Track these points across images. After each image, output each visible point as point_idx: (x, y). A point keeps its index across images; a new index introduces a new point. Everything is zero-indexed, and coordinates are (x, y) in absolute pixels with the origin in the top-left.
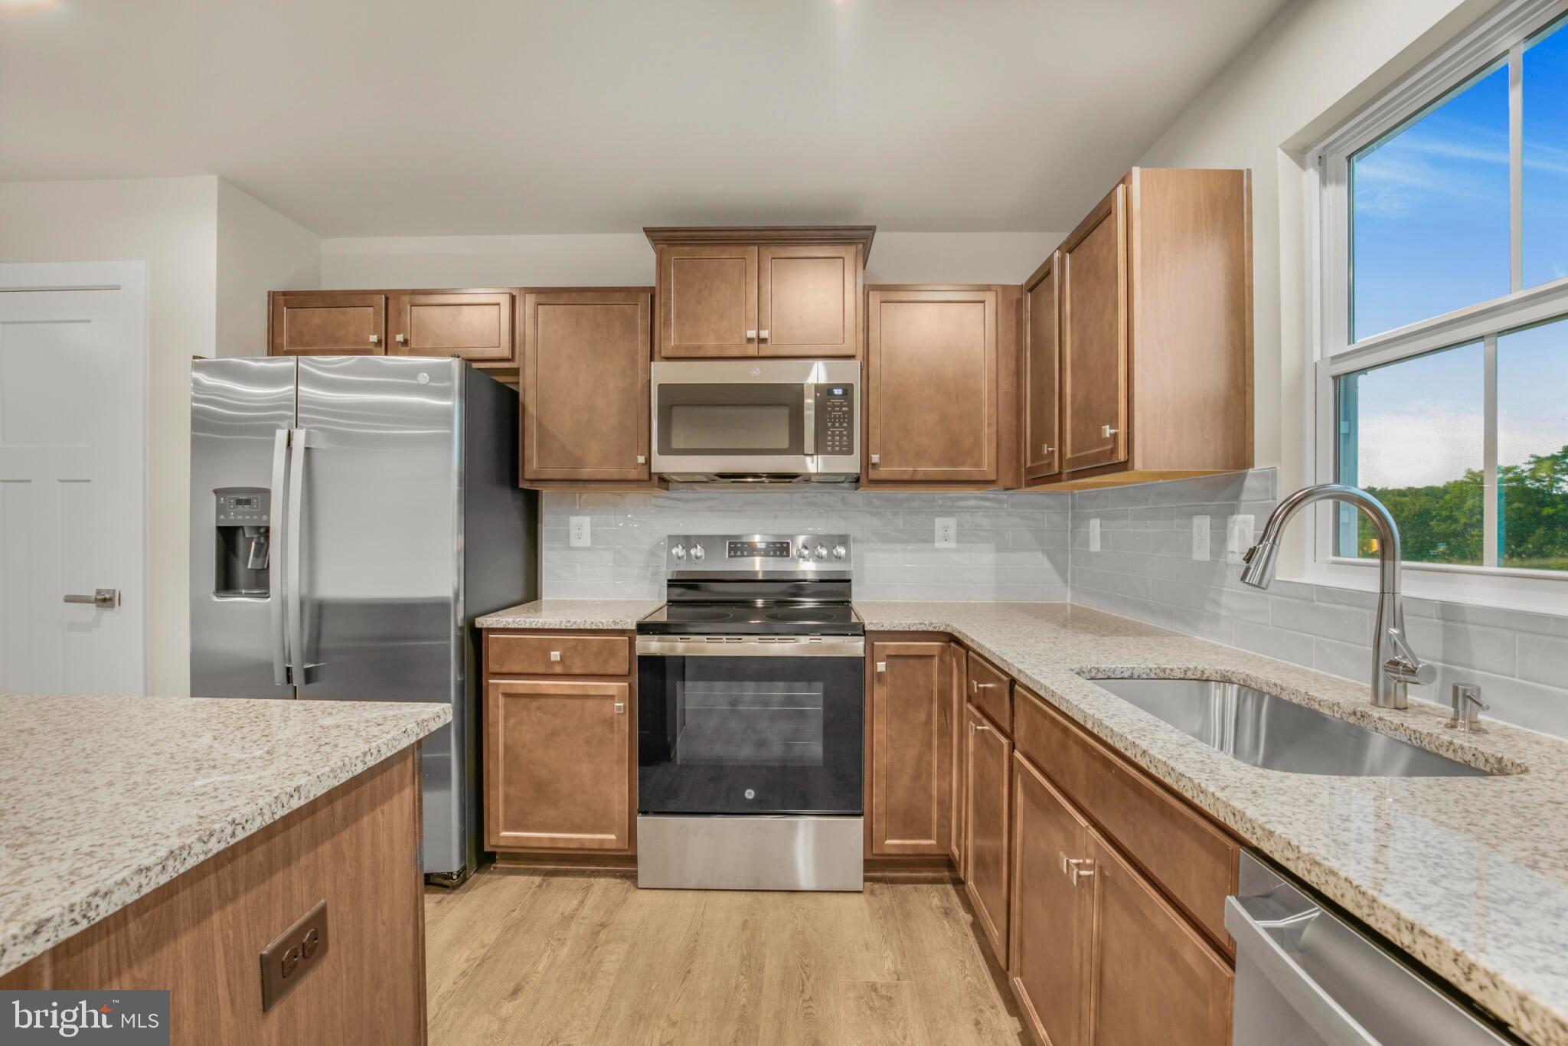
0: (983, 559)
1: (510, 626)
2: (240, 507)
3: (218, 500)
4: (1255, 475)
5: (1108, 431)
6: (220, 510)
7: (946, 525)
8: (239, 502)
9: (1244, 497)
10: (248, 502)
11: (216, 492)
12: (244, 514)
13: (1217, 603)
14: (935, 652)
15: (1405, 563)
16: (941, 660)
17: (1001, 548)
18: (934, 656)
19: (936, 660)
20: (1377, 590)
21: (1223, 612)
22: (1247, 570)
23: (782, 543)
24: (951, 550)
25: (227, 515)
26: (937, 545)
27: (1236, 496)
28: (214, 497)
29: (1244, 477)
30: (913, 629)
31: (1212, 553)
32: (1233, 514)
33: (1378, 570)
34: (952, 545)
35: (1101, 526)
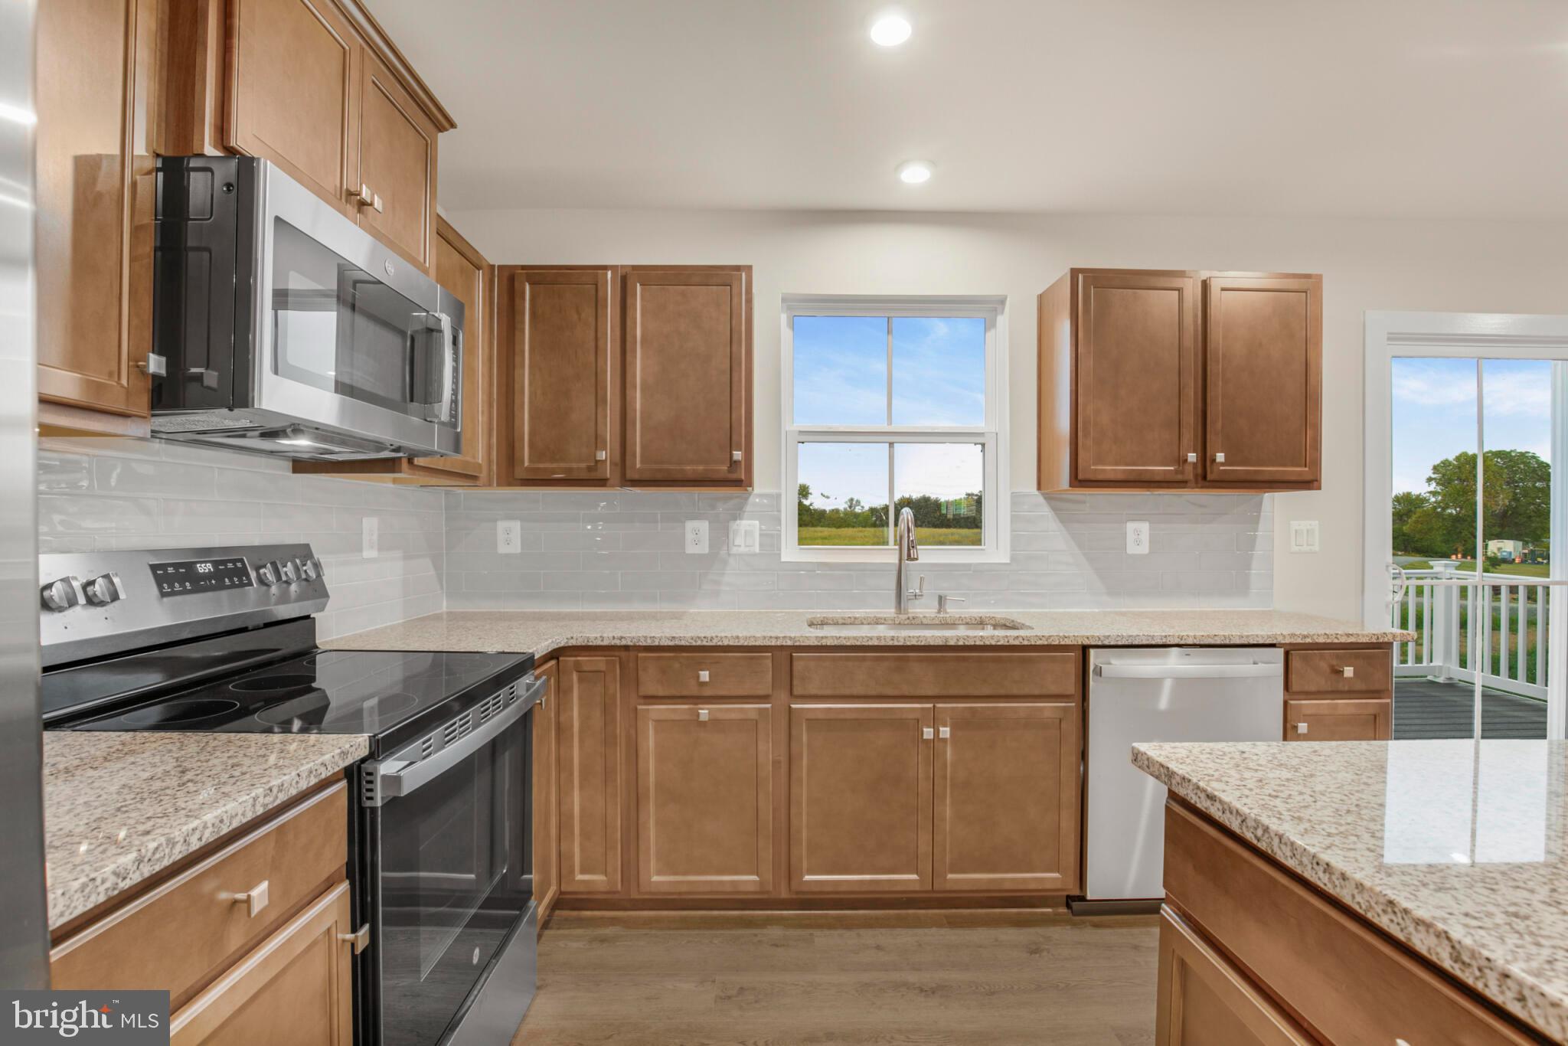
0: (396, 568)
5: (736, 456)
7: (370, 526)
9: (748, 508)
13: (717, 582)
17: (408, 554)
21: (723, 588)
24: (377, 561)
26: (365, 553)
27: (741, 507)
29: (747, 495)
31: (711, 548)
32: (736, 520)
34: (375, 553)
35: (522, 529)
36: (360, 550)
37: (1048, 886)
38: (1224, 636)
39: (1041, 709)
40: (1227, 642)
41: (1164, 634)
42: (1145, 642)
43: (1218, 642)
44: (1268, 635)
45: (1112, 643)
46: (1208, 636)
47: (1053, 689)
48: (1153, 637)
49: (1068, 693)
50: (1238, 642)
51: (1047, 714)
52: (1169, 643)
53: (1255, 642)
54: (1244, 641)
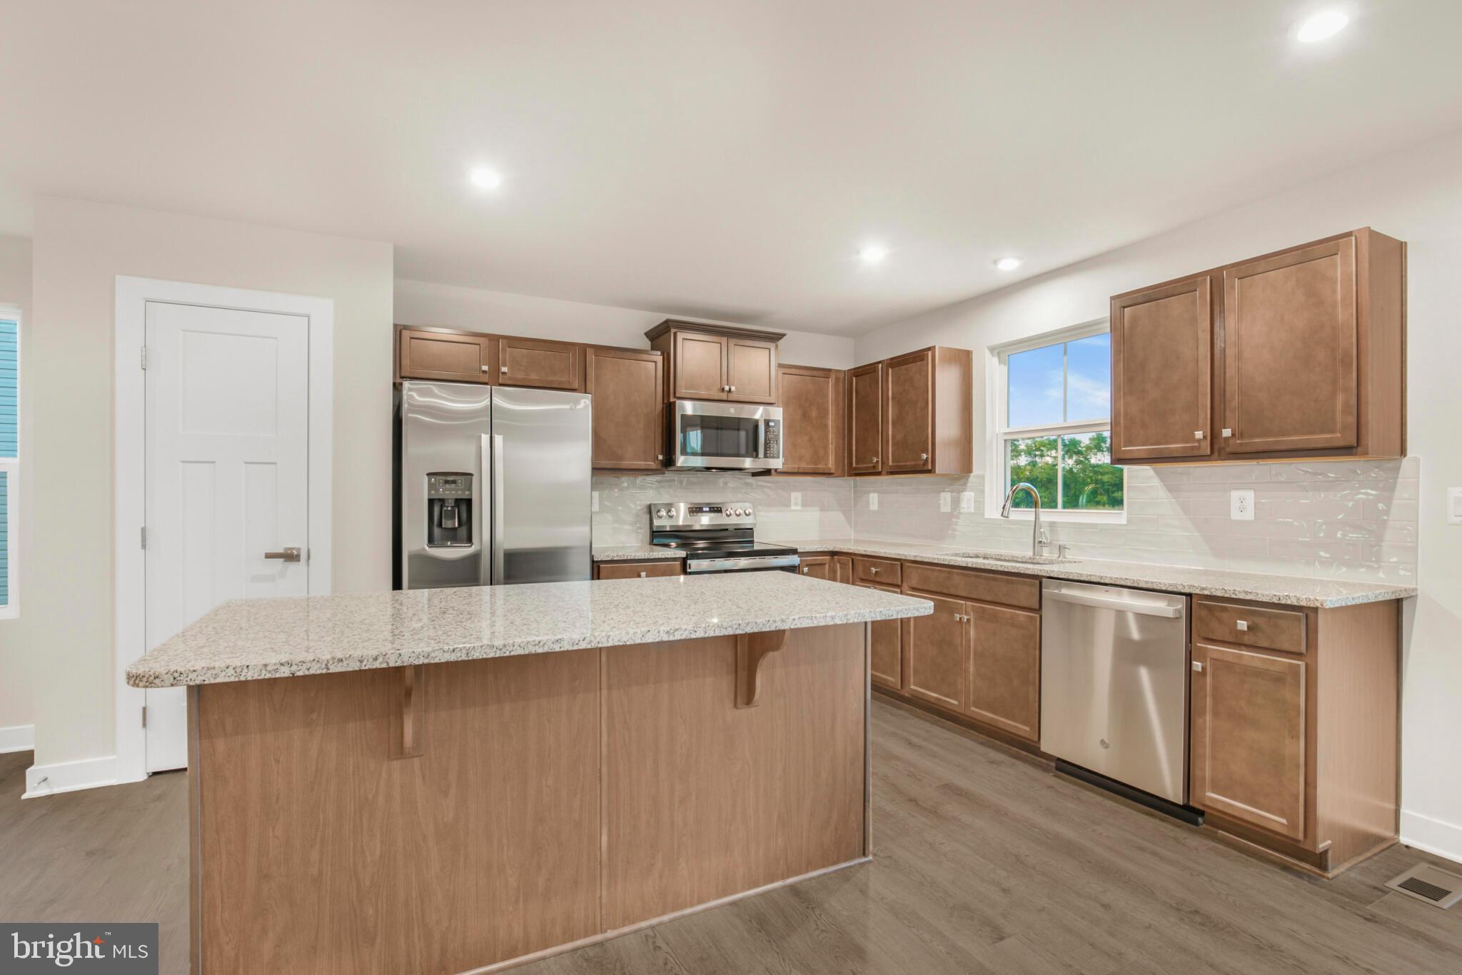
0: (813, 515)
1: (615, 559)
2: (448, 486)
3: (429, 480)
4: (974, 476)
5: (925, 456)
6: (431, 486)
7: (796, 496)
8: (447, 482)
9: (969, 485)
10: (454, 482)
11: (428, 474)
12: (450, 490)
13: (955, 530)
14: (827, 561)
15: (1043, 510)
16: (830, 566)
17: (823, 509)
18: (825, 564)
19: (827, 566)
20: (1034, 519)
21: (957, 533)
22: (1003, 512)
23: (718, 508)
24: (800, 511)
25: (437, 490)
26: (793, 508)
27: (965, 484)
28: (426, 478)
29: (969, 476)
30: (819, 550)
31: (951, 509)
32: (963, 492)
33: (1034, 513)
34: (799, 508)
35: (878, 497)
36: (790, 506)
37: (1021, 733)
38: (1133, 580)
39: (1019, 615)
40: (1136, 585)
41: (1089, 573)
42: (1076, 578)
43: (1129, 584)
44: (1169, 584)
45: (1055, 576)
46: (1121, 578)
47: (1025, 604)
48: (1081, 575)
49: (1033, 607)
50: (1144, 586)
51: (1021, 619)
52: (1092, 580)
53: (1158, 588)
54: (1149, 586)
